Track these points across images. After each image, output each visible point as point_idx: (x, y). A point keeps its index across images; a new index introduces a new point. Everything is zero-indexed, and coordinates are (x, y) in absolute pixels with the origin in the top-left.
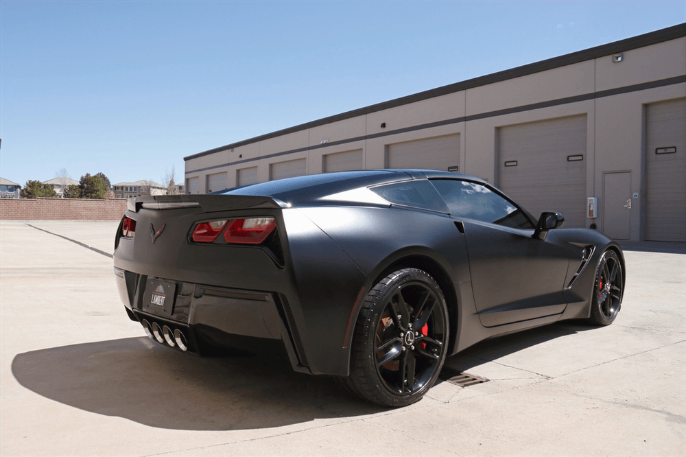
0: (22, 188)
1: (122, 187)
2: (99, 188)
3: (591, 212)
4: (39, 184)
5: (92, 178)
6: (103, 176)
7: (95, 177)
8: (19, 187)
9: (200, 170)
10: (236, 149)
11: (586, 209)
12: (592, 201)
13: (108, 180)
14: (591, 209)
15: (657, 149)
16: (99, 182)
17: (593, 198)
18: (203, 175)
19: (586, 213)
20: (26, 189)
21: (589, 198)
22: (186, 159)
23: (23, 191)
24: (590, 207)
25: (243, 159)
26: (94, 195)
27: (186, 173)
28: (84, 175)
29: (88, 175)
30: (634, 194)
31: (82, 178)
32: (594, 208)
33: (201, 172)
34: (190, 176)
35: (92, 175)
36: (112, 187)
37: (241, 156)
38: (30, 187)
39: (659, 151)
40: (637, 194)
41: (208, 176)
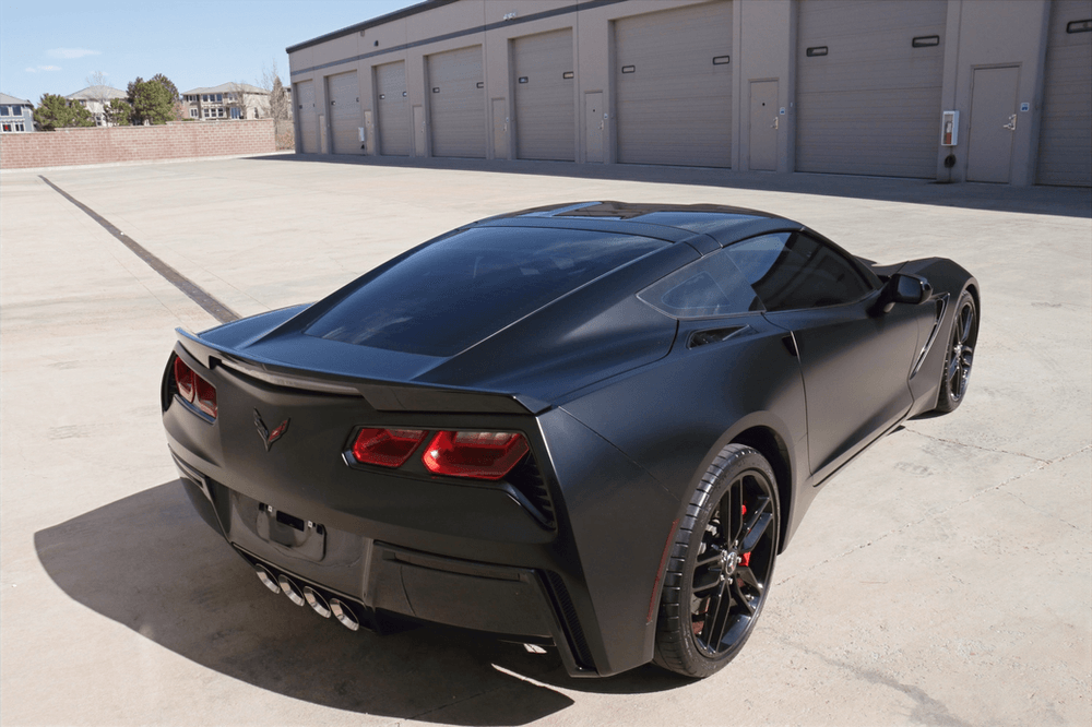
0: (36, 107)
1: (198, 96)
2: (160, 99)
3: (948, 137)
4: (62, 101)
5: (146, 84)
6: (164, 80)
7: (150, 83)
8: (31, 106)
9: (314, 69)
10: (369, 32)
11: (939, 130)
12: (952, 119)
13: (173, 87)
14: (948, 131)
15: (1069, 24)
16: (158, 91)
17: (953, 112)
18: (319, 76)
19: (939, 136)
20: (41, 110)
21: (945, 113)
22: (289, 51)
23: (37, 112)
24: (946, 126)
25: (380, 48)
26: (152, 113)
27: (292, 74)
28: (134, 81)
29: (139, 80)
30: (1022, 105)
31: (130, 86)
32: (953, 129)
33: (316, 72)
34: (299, 78)
35: (145, 80)
36: (181, 97)
37: (377, 44)
38: (46, 105)
39: (1073, 27)
40: (1028, 105)
41: (327, 78)
